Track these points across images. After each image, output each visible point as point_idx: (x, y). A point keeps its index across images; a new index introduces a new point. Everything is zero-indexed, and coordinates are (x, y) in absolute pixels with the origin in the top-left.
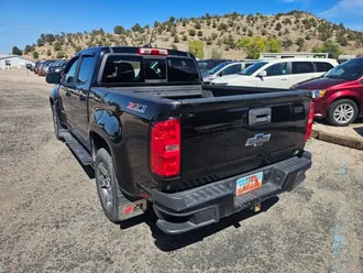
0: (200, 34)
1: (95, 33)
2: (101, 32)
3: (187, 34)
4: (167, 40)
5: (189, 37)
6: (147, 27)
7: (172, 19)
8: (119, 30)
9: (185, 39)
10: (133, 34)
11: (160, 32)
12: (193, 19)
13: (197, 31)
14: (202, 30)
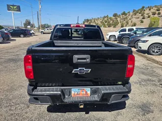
0: (159, 14)
1: (105, 17)
2: (107, 16)
3: (151, 14)
4: (138, 18)
5: (152, 16)
6: (129, 12)
7: (143, 7)
8: (115, 15)
9: (149, 17)
10: (121, 16)
11: (135, 14)
12: (156, 6)
13: (157, 12)
14: (161, 11)
